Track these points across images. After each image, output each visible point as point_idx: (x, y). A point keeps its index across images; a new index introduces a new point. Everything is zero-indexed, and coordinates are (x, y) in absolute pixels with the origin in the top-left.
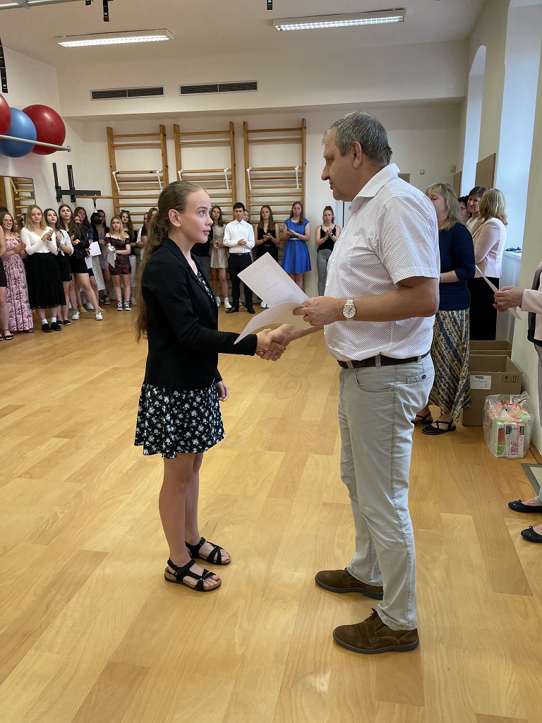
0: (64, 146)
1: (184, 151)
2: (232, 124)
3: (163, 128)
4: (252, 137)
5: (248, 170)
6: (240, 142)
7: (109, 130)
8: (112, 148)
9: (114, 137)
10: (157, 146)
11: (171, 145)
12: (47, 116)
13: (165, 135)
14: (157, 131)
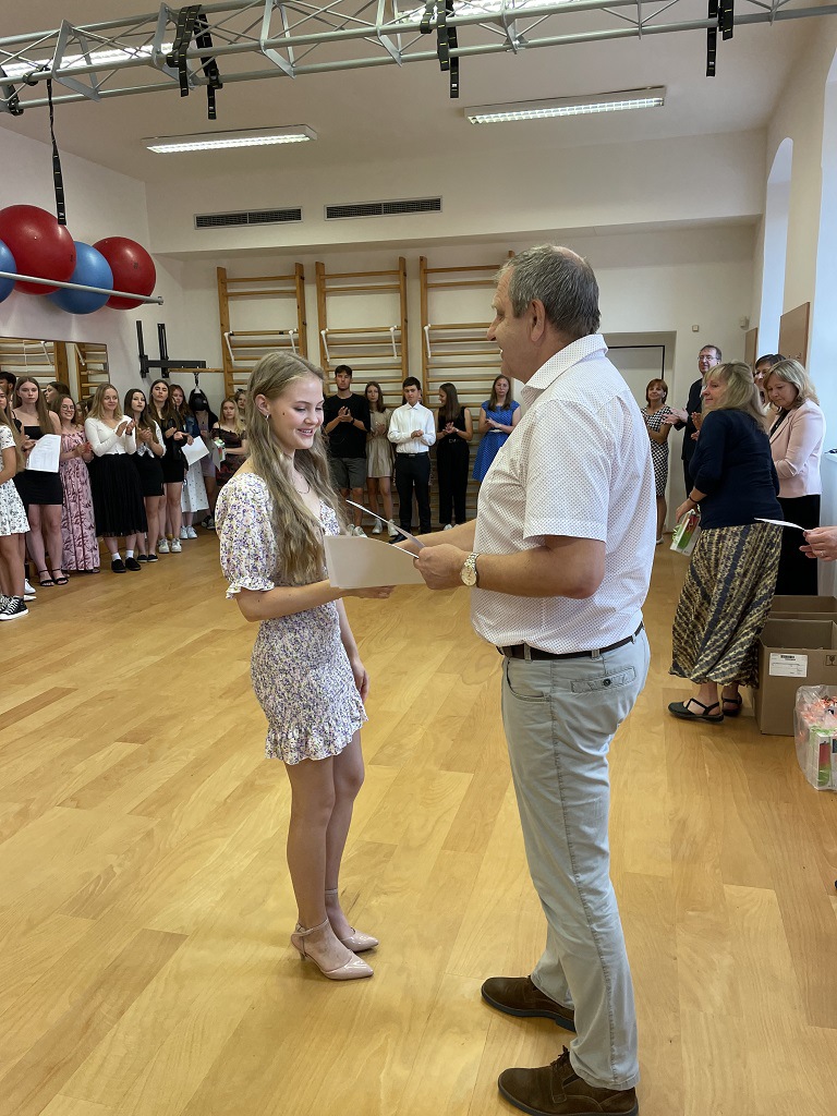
0: (154, 296)
1: (331, 301)
2: (402, 261)
3: (300, 267)
4: (434, 279)
5: (426, 328)
6: (414, 287)
7: (221, 272)
8: (224, 297)
9: (227, 282)
10: (291, 294)
11: (311, 292)
12: (129, 253)
13: (302, 278)
14: (291, 271)
